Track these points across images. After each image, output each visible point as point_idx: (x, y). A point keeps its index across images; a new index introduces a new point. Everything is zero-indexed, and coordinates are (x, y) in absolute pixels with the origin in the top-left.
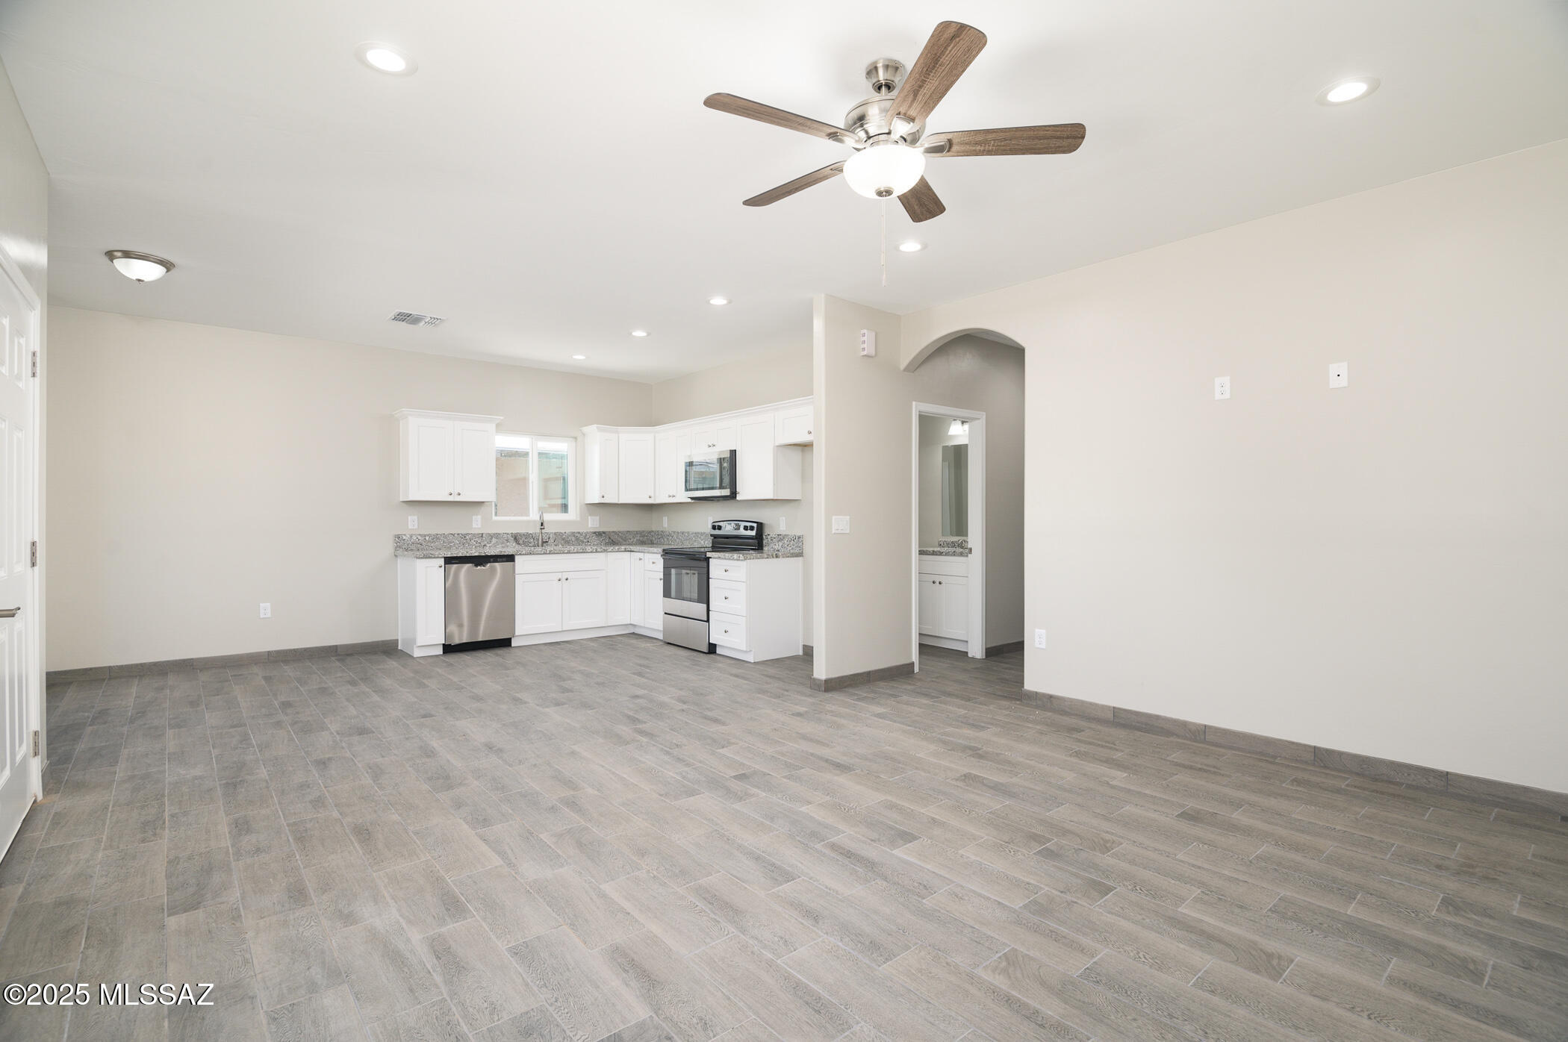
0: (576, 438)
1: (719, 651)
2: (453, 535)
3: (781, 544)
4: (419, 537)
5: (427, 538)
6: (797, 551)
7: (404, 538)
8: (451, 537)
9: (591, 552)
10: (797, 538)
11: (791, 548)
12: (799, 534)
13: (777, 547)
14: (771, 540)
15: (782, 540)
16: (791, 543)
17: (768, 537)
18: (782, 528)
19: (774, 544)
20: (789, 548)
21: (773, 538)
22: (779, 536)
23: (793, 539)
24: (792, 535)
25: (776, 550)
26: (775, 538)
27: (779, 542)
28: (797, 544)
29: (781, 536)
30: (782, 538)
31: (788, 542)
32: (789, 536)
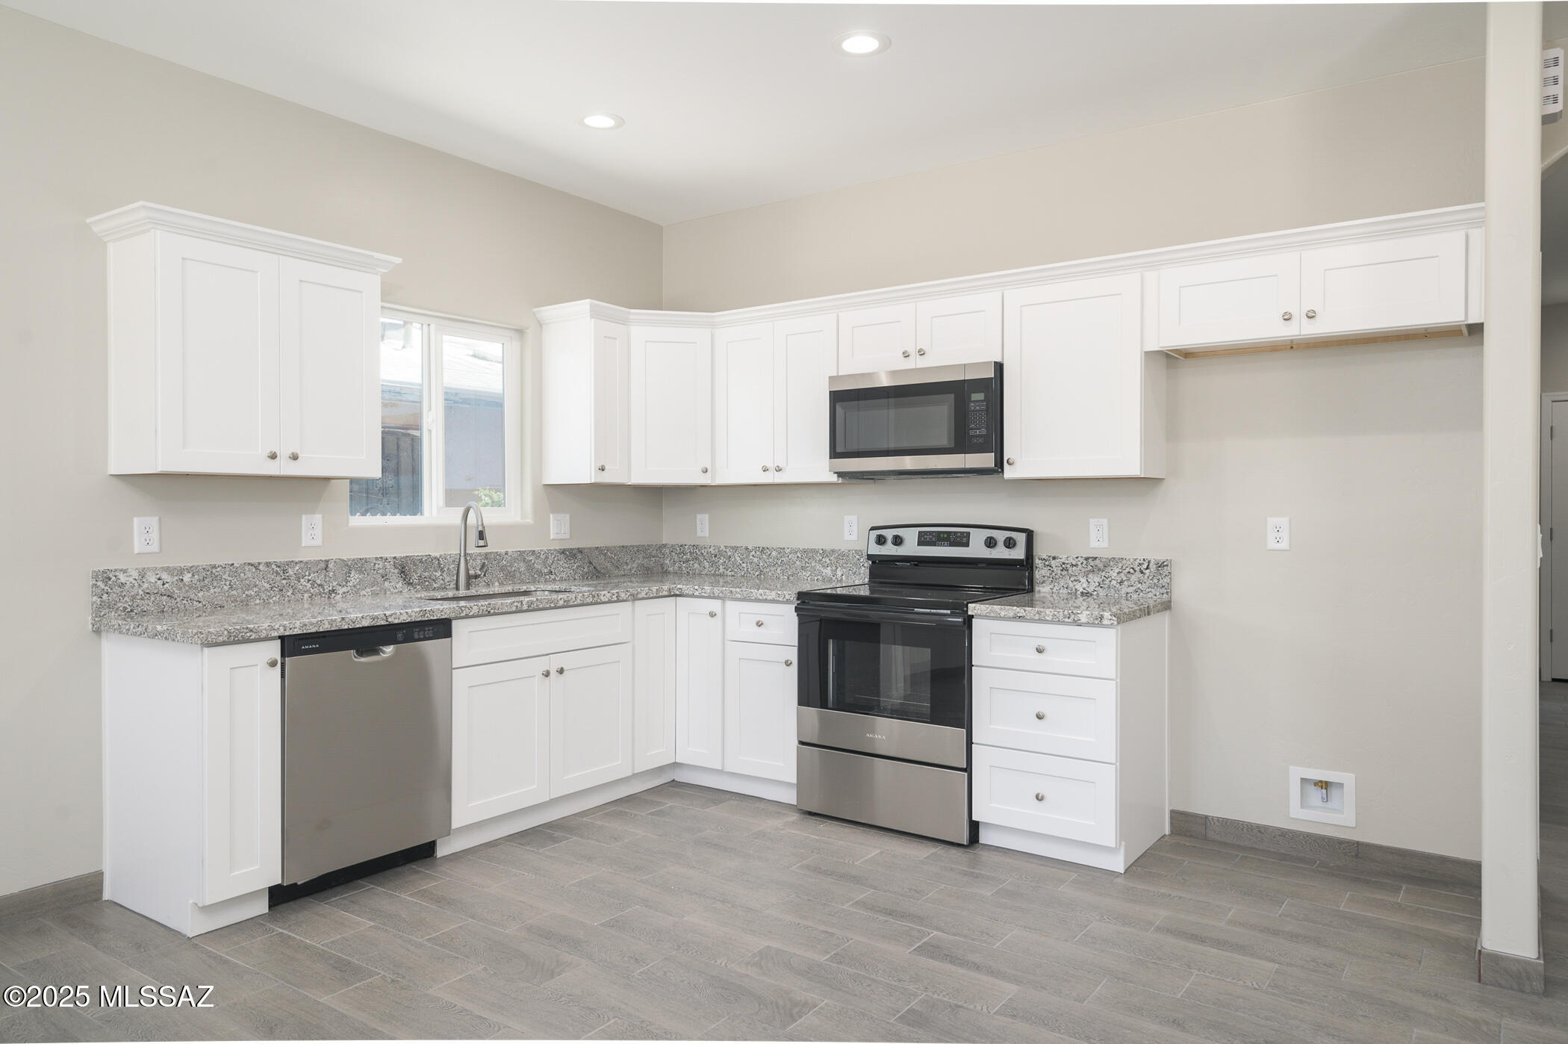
0: (520, 332)
1: (985, 837)
2: (256, 566)
3: (1095, 579)
4: (165, 576)
5: (187, 578)
6: (1152, 597)
7: (123, 578)
8: (250, 573)
9: (610, 602)
10: (1153, 567)
11: (1131, 589)
12: (1161, 558)
13: (1085, 585)
14: (1062, 570)
15: (1099, 569)
16: (1134, 578)
17: (1053, 563)
18: (1094, 544)
19: (1072, 579)
20: (1124, 590)
21: (1068, 566)
22: (1090, 560)
23: (1137, 569)
24: (1135, 560)
25: (1082, 593)
26: (1076, 565)
27: (1090, 576)
28: (1156, 581)
29: (1097, 562)
30: (1101, 566)
31: (1122, 574)
32: (1124, 562)
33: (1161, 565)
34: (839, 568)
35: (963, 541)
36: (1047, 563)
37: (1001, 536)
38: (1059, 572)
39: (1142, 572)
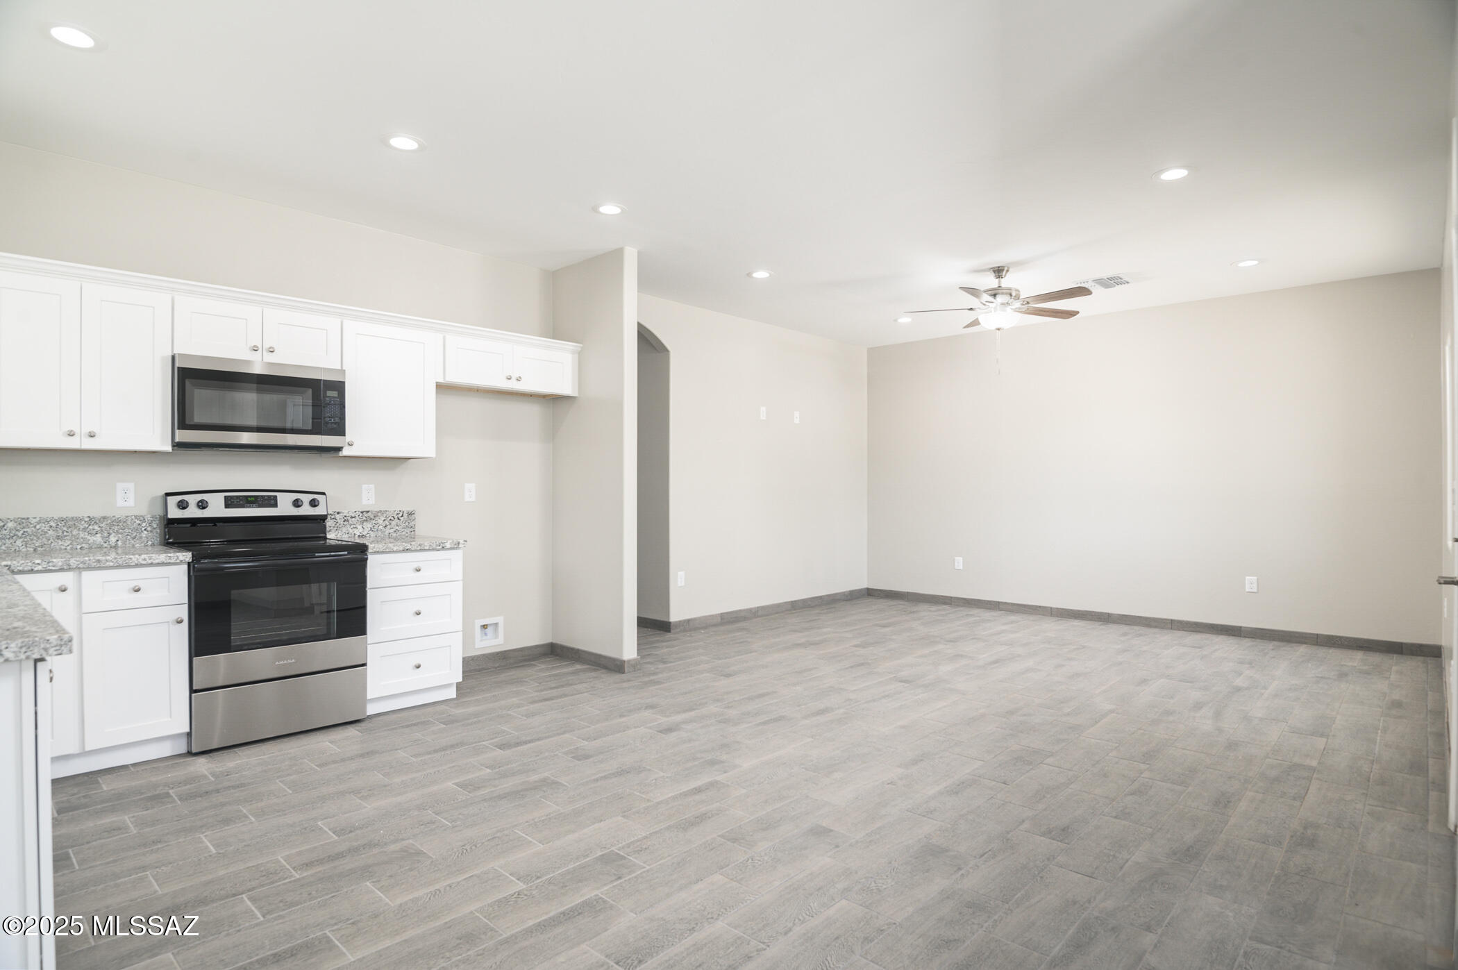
3: (368, 525)
10: (405, 515)
11: (392, 531)
12: (410, 509)
13: (360, 531)
14: (344, 521)
15: (371, 519)
16: (393, 523)
17: (337, 517)
18: (365, 502)
19: (352, 527)
20: (388, 531)
21: (349, 518)
22: (364, 513)
23: (396, 517)
24: (395, 511)
25: (359, 536)
26: (355, 517)
27: (365, 524)
28: (407, 524)
29: (369, 514)
30: (372, 516)
31: (386, 522)
32: (387, 513)
33: (410, 514)
34: (113, 534)
35: (272, 502)
36: (333, 517)
37: (306, 498)
38: (342, 522)
39: (399, 519)
